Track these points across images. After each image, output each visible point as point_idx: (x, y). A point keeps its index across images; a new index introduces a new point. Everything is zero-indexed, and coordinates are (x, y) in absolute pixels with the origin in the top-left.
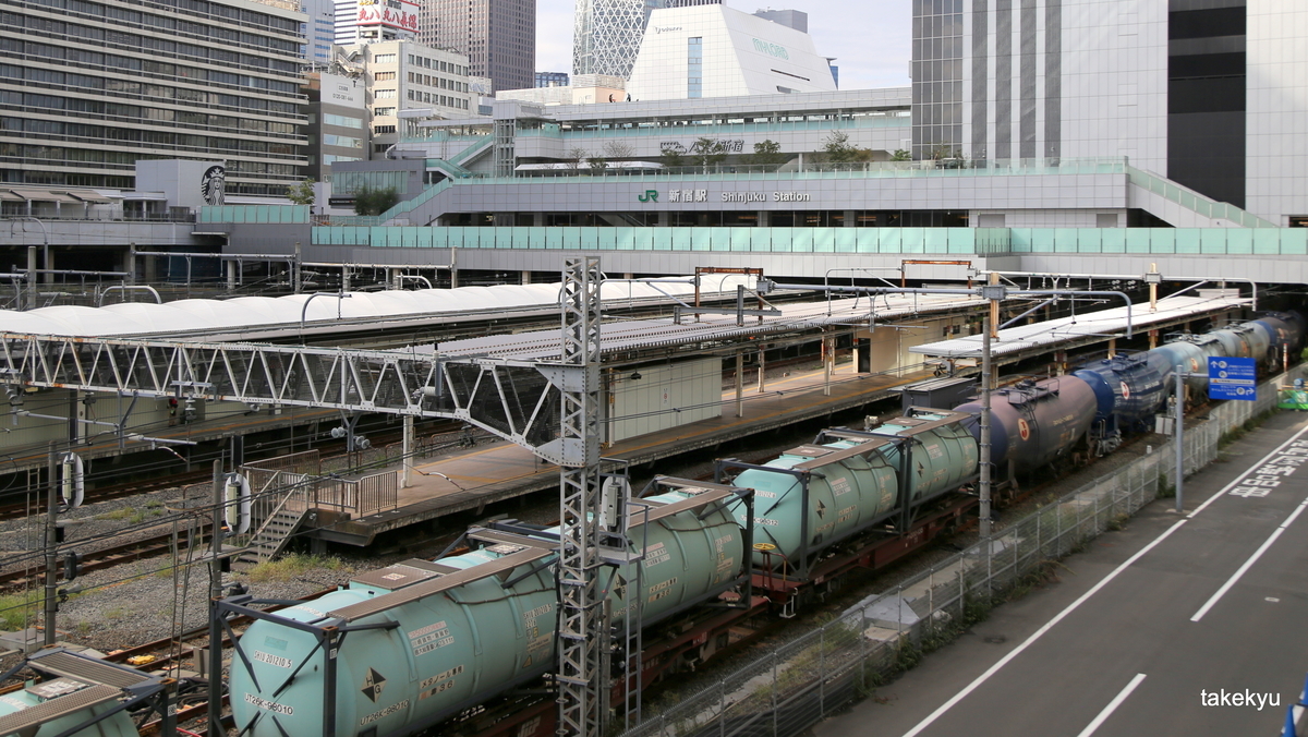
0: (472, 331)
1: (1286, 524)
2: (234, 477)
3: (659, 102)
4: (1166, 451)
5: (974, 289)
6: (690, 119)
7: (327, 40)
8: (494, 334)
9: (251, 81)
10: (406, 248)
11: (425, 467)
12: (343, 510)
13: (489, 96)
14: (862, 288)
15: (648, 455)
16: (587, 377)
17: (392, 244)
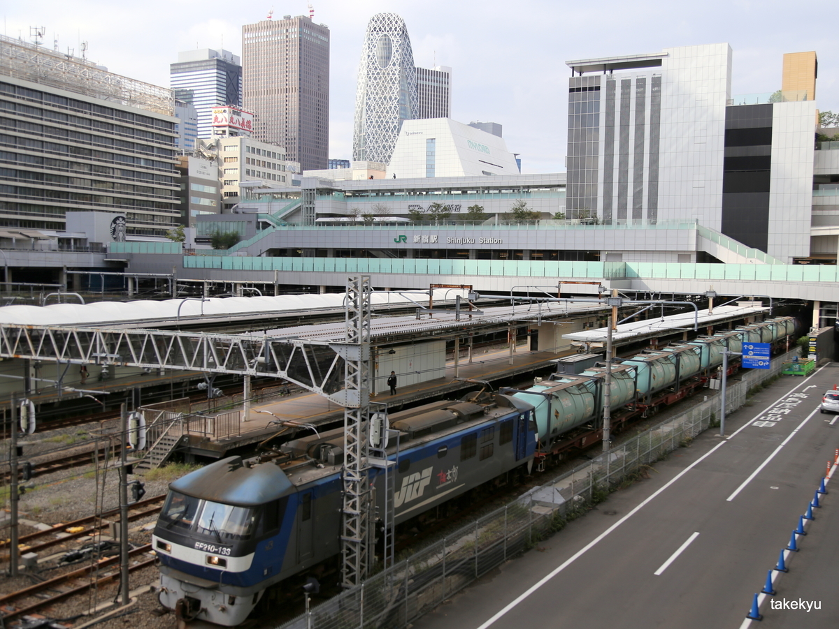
0: (288, 323)
1: (784, 443)
2: (134, 414)
3: (408, 179)
4: (715, 400)
5: (602, 300)
6: (427, 190)
7: (193, 135)
8: (302, 325)
9: (142, 161)
10: (245, 270)
11: (258, 408)
12: (205, 435)
13: (298, 174)
14: (534, 298)
15: (399, 401)
16: (362, 351)
17: (236, 268)
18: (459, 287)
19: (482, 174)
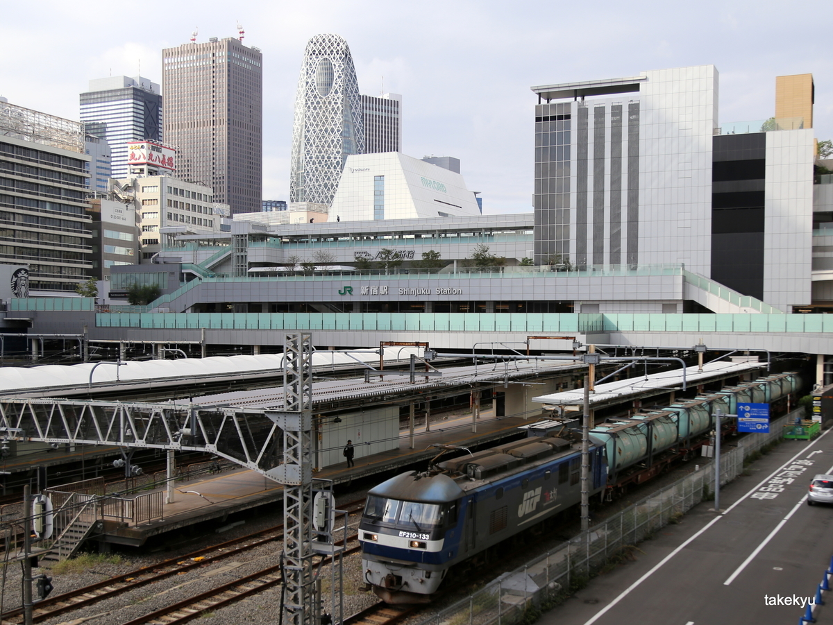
0: (217, 389)
1: (788, 517)
2: (40, 497)
3: (353, 222)
4: (708, 470)
5: (577, 357)
6: (376, 234)
7: (106, 175)
8: (233, 391)
9: (48, 205)
10: (167, 329)
11: (184, 487)
12: (123, 520)
13: (228, 217)
14: (499, 356)
15: (347, 477)
16: (302, 420)
17: (157, 326)
18: (413, 345)
19: (438, 216)
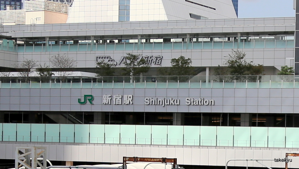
3: (95, 24)
6: (121, 38)
18: (160, 161)
19: (189, 17)
